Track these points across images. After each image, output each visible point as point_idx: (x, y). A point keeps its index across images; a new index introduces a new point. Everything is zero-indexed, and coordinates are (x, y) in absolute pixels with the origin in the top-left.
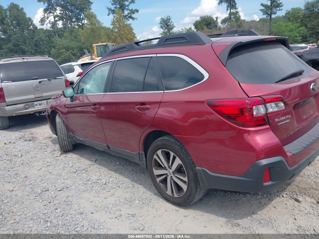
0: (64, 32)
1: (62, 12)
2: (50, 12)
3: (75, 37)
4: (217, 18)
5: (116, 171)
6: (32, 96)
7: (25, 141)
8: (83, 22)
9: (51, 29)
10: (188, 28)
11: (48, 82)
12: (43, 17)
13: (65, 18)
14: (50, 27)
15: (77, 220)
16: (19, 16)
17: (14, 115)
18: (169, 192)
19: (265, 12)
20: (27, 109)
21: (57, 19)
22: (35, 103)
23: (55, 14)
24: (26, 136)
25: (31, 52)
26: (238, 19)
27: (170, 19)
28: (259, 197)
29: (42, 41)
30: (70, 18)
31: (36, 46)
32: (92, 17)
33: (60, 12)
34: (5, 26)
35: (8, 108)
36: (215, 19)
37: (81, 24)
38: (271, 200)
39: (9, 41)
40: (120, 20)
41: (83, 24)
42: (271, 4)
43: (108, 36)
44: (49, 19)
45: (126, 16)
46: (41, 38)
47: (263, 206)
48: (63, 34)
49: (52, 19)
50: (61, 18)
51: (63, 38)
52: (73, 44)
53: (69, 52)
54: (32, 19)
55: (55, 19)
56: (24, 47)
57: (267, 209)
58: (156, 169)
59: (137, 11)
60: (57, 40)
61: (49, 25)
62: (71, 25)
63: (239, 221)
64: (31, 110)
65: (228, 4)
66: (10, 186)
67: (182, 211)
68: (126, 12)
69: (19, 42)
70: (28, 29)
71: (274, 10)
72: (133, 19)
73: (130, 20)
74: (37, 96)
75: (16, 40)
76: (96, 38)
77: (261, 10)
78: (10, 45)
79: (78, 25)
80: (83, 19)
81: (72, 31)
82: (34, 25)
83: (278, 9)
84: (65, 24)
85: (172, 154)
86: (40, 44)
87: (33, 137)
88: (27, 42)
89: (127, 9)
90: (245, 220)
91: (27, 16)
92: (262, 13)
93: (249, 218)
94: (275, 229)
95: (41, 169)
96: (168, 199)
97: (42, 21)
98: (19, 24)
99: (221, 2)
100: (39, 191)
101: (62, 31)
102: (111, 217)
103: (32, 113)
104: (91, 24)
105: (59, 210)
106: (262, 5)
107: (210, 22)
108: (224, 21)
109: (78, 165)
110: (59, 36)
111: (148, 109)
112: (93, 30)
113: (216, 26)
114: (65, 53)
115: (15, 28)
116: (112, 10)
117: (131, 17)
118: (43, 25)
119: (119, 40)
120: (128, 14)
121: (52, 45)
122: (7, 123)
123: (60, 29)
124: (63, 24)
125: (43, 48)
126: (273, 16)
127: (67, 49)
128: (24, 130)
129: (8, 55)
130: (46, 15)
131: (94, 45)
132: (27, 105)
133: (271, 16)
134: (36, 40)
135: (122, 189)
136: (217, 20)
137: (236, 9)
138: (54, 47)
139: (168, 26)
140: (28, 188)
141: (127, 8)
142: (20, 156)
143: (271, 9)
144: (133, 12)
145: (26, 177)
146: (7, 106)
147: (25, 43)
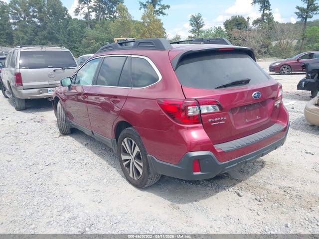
0: (96, 23)
1: (96, 4)
2: (85, 3)
3: (106, 29)
4: (248, 18)
5: (99, 155)
6: (46, 83)
7: (35, 122)
8: (115, 14)
9: (84, 20)
10: (217, 27)
11: (62, 71)
12: (77, 7)
13: (98, 10)
14: (84, 18)
15: (51, 189)
16: (55, 5)
17: (29, 98)
18: (131, 175)
19: (300, 16)
20: (41, 94)
21: (90, 10)
22: (49, 89)
23: (90, 5)
24: (37, 118)
25: (64, 41)
26: (270, 20)
27: (200, 17)
28: (208, 188)
29: (75, 30)
30: (103, 10)
31: (69, 35)
32: (123, 10)
33: (94, 3)
34: (42, 14)
35: (24, 92)
36: (247, 20)
37: (113, 17)
38: (217, 192)
39: (45, 29)
40: (151, 15)
41: (115, 17)
42: (308, 7)
43: (138, 30)
44: (83, 10)
45: (157, 11)
46: (74, 28)
47: (208, 196)
48: (95, 25)
49: (86, 10)
50: (95, 10)
51: (94, 29)
52: (103, 36)
53: (98, 43)
54: (67, 9)
55: (88, 10)
56: (57, 35)
57: (210, 198)
58: (123, 155)
59: (169, 7)
60: (88, 30)
61: (83, 16)
62: (104, 17)
63: (181, 206)
64: (44, 95)
65: (261, 5)
66: (9, 158)
67: (139, 192)
68: (157, 7)
69: (54, 30)
70: (62, 19)
71: (310, 14)
72: (164, 14)
73: (161, 15)
74: (51, 83)
75: (51, 28)
76: (126, 31)
77: (296, 13)
78: (45, 32)
79: (110, 17)
80: (115, 11)
81: (104, 23)
82: (68, 15)
83: (315, 12)
84: (98, 15)
85: (134, 142)
86: (73, 34)
87: (42, 120)
88: (61, 30)
89: (159, 5)
90: (186, 205)
91: (63, 6)
92: (297, 16)
93: (190, 204)
94: (207, 214)
95: (39, 146)
96: (130, 181)
97: (77, 11)
98: (54, 13)
99: (255, 2)
100: (31, 164)
101: (94, 22)
102: (79, 190)
103: (45, 98)
104: (122, 17)
105: (40, 180)
106: (298, 8)
107: (240, 22)
108: (256, 22)
109: (70, 146)
110: (91, 27)
111: (118, 102)
112: (123, 23)
113: (247, 27)
114: (94, 44)
115: (51, 16)
116: (144, 5)
117: (161, 13)
118: (77, 15)
119: (147, 35)
120: (160, 9)
121: (83, 35)
122: (23, 105)
123: (93, 20)
124: (96, 16)
125: (75, 37)
126: (308, 20)
127: (97, 40)
128: (37, 113)
129: (42, 42)
130: (81, 6)
131: (115, 39)
132: (41, 90)
133: (306, 20)
134: (69, 30)
135: (98, 169)
136: (248, 20)
137: (269, 10)
138: (85, 37)
139: (197, 23)
140: (23, 161)
141: (158, 3)
142: (26, 134)
143: (307, 13)
144: (164, 7)
145: (24, 152)
146: (24, 89)
147: (59, 32)
